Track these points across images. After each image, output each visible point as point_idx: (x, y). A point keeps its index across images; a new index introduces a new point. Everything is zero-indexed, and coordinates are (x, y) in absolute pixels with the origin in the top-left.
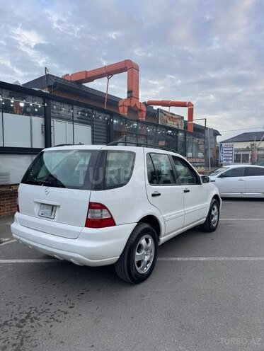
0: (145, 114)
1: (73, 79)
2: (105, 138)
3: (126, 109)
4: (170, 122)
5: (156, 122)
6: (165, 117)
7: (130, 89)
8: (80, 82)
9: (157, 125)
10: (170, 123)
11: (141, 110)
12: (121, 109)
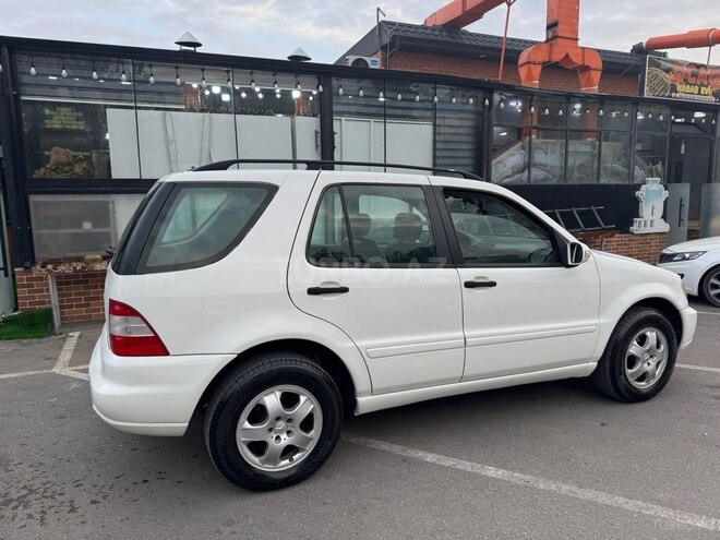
0: (596, 76)
1: (440, 21)
2: (469, 146)
3: (537, 70)
4: (688, 89)
5: (634, 94)
6: (669, 78)
7: (554, 18)
8: (454, 26)
9: (638, 102)
10: (685, 93)
11: (585, 69)
12: (523, 72)
